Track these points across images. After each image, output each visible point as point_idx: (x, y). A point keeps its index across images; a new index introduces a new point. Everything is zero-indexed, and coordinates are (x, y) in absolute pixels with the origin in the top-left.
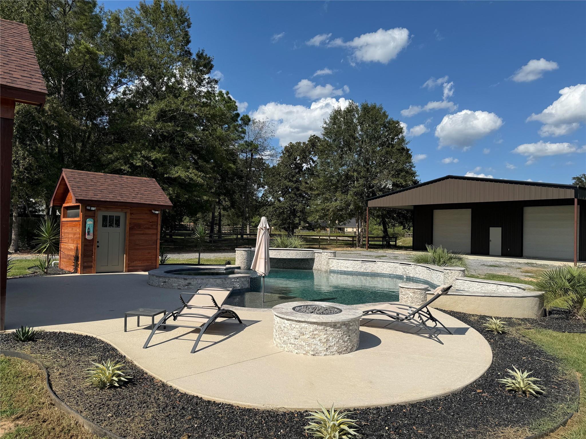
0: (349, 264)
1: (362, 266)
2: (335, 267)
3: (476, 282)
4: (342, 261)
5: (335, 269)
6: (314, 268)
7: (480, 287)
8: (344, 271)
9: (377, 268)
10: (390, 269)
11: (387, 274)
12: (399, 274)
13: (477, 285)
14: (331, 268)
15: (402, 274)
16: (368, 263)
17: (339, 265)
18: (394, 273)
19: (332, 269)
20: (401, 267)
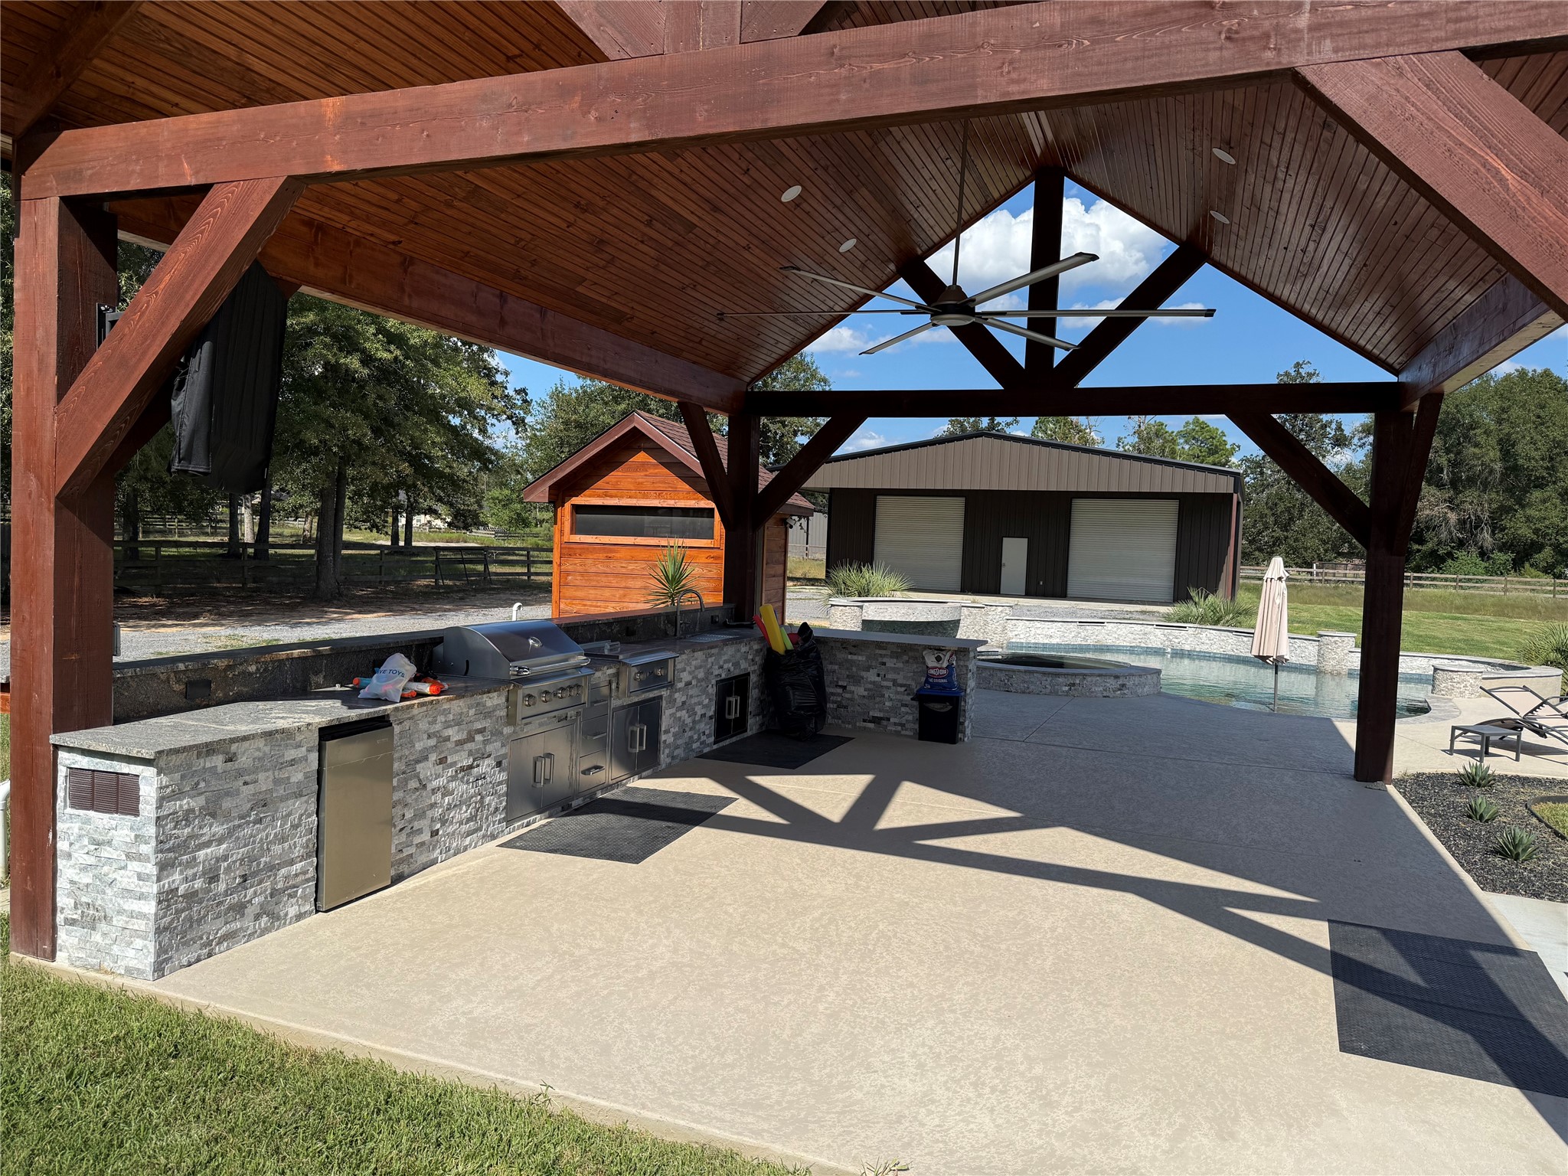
0: (1052, 631)
1: (1079, 633)
2: (1022, 636)
5: (1022, 641)
9: (1107, 636)
10: (1133, 636)
11: (1127, 646)
12: (1155, 645)
15: (1161, 646)
18: (1143, 645)
19: (1014, 640)
20: (1160, 632)
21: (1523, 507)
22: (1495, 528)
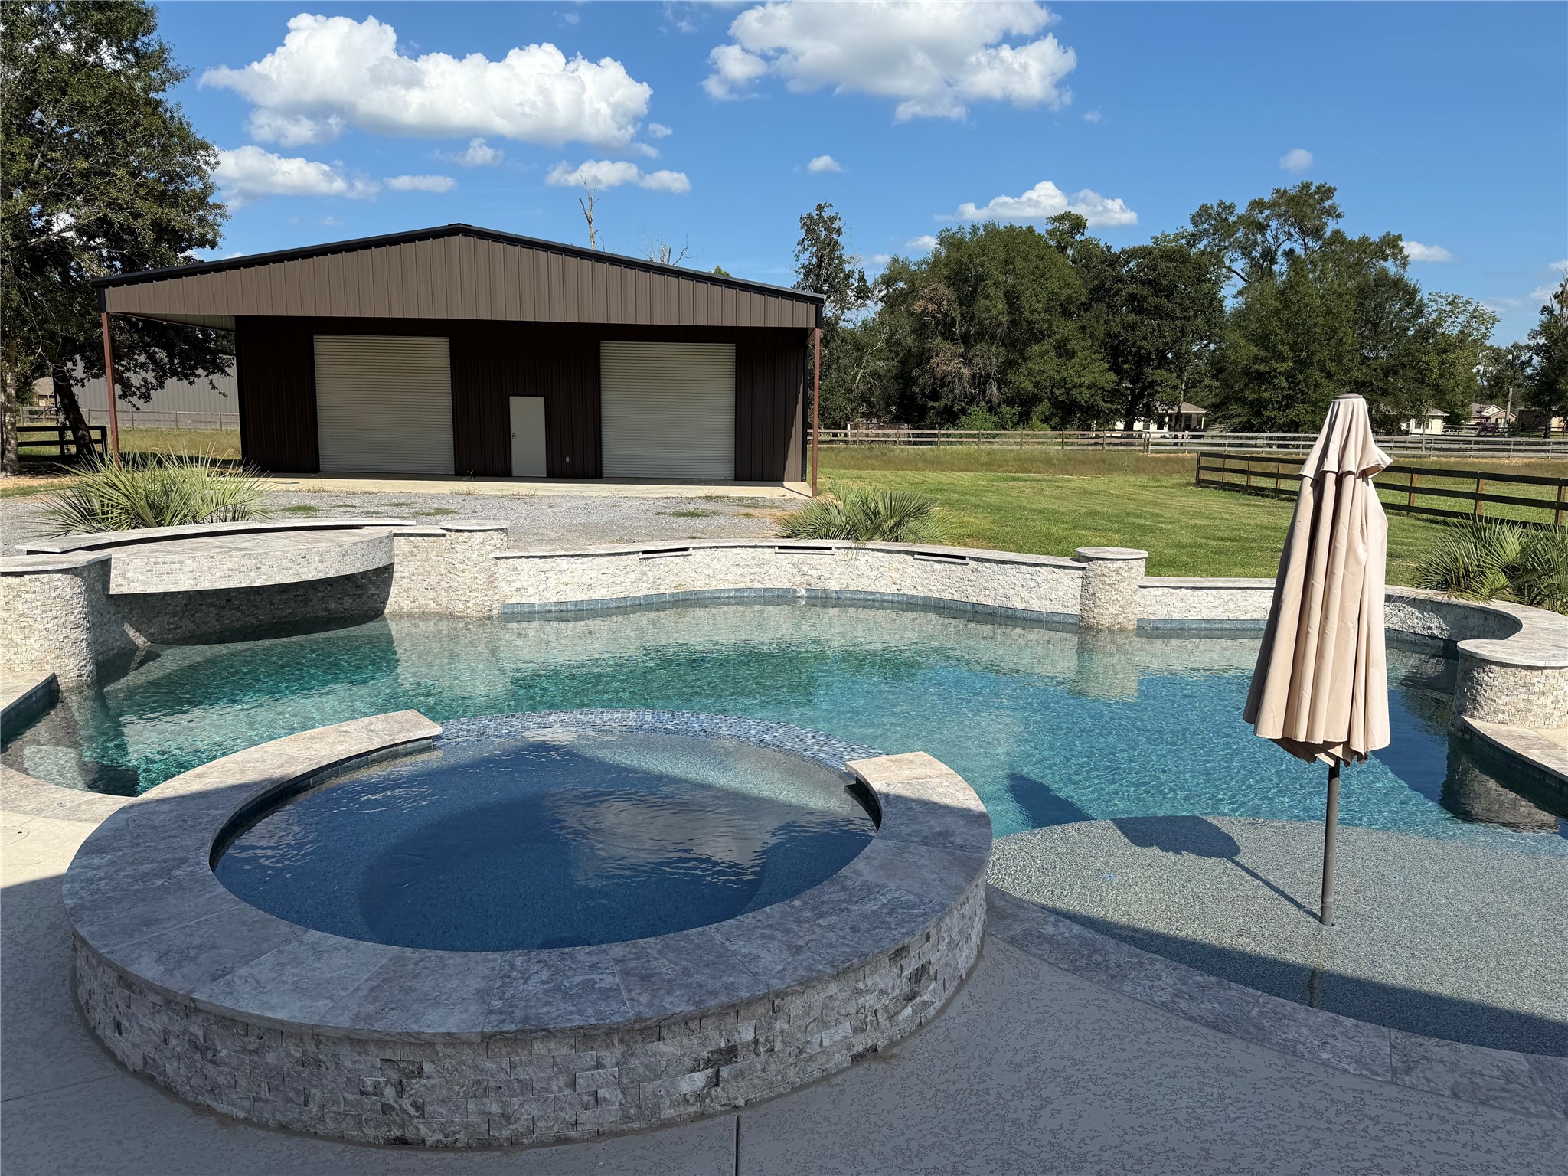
0: (593, 574)
1: (643, 574)
2: (531, 591)
3: (1209, 588)
4: (564, 564)
5: (532, 600)
6: (390, 608)
7: (1221, 601)
8: (576, 603)
9: (694, 575)
10: (737, 571)
11: (729, 591)
12: (778, 585)
13: (1211, 599)
14: (505, 597)
15: (788, 586)
16: (661, 561)
17: (552, 582)
18: (757, 585)
19: (513, 601)
20: (784, 559)
21: (1025, 360)
22: (1002, 382)
